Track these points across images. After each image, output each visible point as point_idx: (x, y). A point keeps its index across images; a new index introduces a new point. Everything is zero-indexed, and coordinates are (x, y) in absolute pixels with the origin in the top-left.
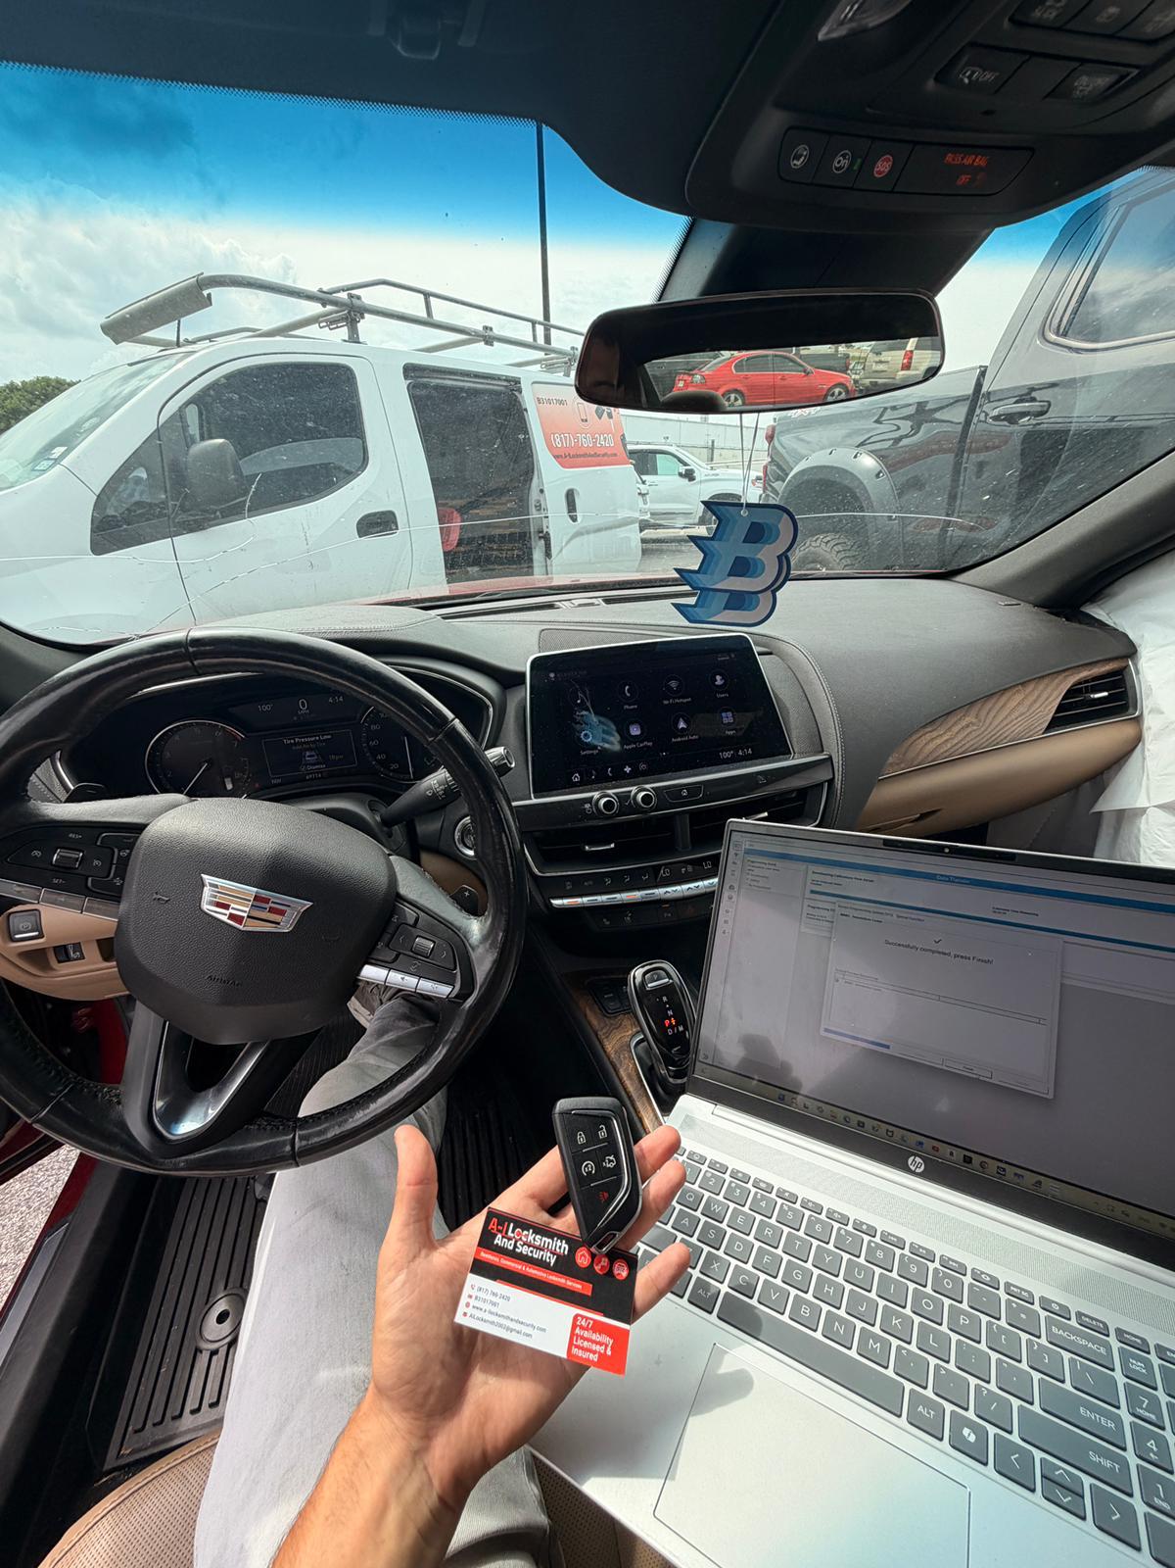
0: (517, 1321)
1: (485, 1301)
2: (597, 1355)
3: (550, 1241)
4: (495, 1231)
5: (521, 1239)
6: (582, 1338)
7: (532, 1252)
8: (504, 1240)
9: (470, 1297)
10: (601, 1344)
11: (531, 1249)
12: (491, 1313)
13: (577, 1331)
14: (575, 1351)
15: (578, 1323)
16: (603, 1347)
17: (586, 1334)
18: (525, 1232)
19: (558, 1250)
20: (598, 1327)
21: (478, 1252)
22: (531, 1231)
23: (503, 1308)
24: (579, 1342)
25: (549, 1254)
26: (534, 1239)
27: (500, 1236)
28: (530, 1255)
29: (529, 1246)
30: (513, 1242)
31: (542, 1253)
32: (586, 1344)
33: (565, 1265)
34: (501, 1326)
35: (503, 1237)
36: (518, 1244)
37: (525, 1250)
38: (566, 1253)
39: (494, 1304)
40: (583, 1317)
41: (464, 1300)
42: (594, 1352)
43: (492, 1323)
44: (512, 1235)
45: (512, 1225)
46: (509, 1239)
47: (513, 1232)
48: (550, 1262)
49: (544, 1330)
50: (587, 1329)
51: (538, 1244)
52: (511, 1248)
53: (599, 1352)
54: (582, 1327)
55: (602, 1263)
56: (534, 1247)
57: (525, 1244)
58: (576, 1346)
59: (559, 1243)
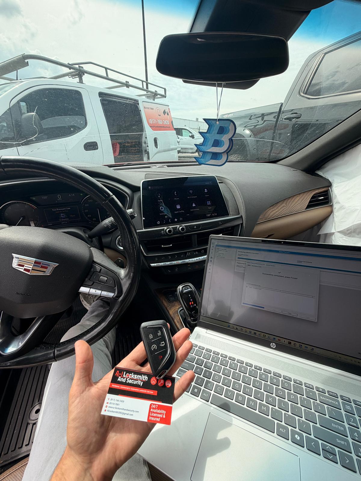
0: (127, 410)
1: (114, 404)
2: (159, 419)
3: (141, 376)
4: (118, 376)
5: (128, 377)
6: (154, 413)
7: (133, 382)
8: (122, 379)
9: (108, 403)
10: (161, 414)
11: (133, 380)
12: (116, 408)
13: (152, 410)
14: (150, 418)
15: (152, 407)
16: (162, 415)
17: (155, 411)
18: (131, 374)
19: (144, 380)
20: (160, 407)
21: (111, 385)
22: (133, 374)
23: (121, 406)
24: (152, 415)
25: (140, 382)
26: (134, 377)
27: (120, 377)
28: (132, 383)
29: (132, 380)
30: (125, 379)
31: (137, 381)
32: (155, 415)
33: (146, 385)
34: (120, 413)
35: (121, 378)
36: (127, 380)
37: (130, 382)
38: (147, 380)
39: (117, 404)
40: (154, 404)
41: (105, 404)
42: (158, 418)
43: (117, 412)
44: (125, 376)
45: (125, 372)
46: (124, 378)
47: (125, 375)
48: (140, 385)
49: (138, 412)
50: (155, 409)
51: (136, 378)
52: (125, 381)
53: (160, 417)
54: (153, 408)
55: (161, 382)
56: (134, 380)
57: (130, 379)
58: (151, 416)
59: (144, 377)
